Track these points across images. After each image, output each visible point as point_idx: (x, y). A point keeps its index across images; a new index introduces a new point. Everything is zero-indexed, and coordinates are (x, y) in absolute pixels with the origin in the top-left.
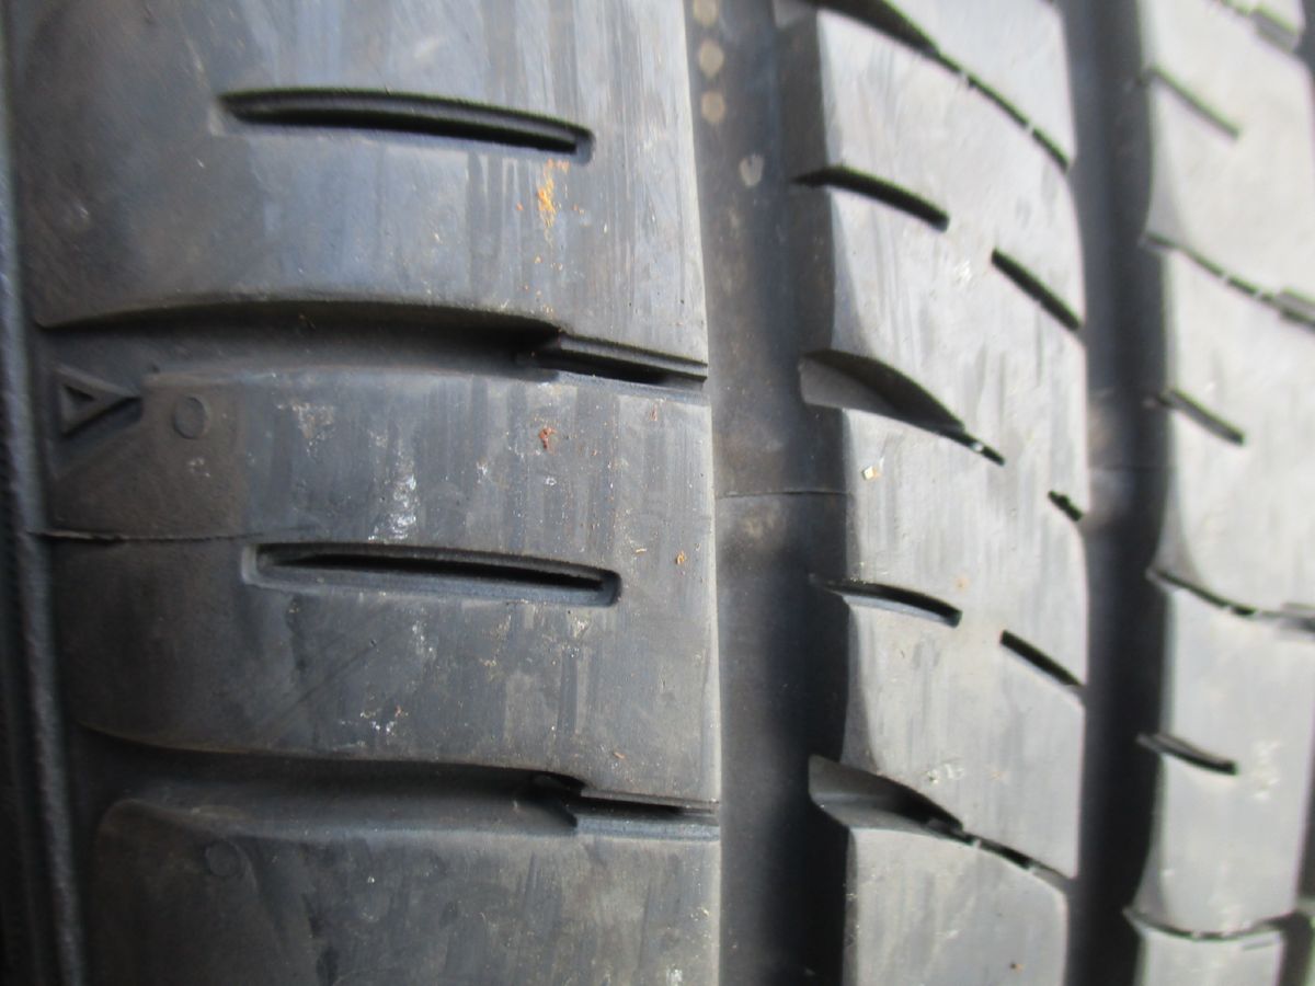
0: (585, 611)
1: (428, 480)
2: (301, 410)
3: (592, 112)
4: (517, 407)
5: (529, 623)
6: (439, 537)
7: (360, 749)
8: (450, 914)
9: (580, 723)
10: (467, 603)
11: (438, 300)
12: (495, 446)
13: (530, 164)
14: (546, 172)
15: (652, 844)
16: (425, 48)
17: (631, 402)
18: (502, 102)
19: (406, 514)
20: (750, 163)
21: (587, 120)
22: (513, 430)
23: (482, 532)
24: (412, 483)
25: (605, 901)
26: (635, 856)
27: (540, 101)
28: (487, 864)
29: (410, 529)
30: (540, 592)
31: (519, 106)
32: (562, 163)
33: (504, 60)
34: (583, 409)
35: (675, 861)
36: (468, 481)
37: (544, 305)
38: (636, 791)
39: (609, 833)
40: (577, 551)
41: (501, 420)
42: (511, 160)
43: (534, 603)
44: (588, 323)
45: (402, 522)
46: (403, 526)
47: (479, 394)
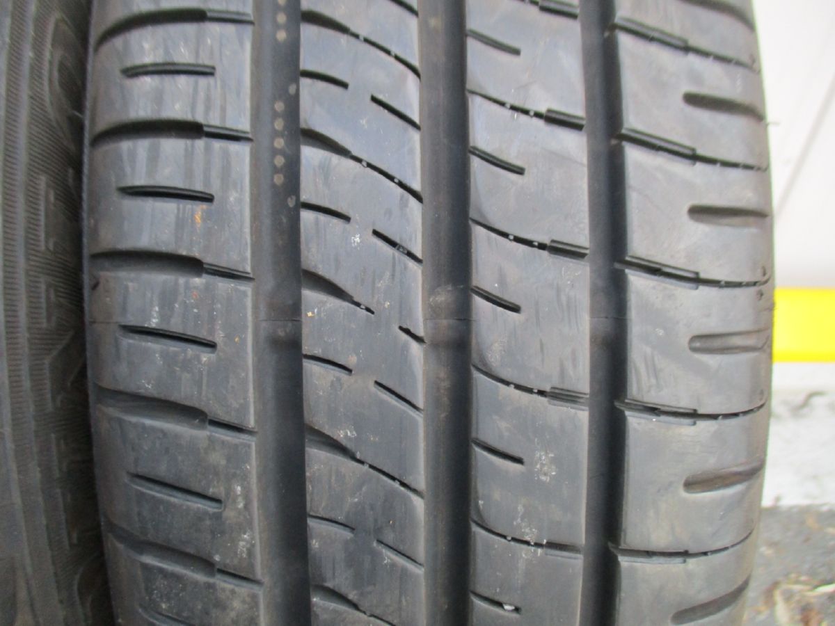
0: (206, 355)
1: (162, 307)
2: (130, 284)
3: (214, 190)
4: (187, 287)
5: (189, 356)
6: (164, 327)
7: (142, 391)
8: (167, 450)
9: (204, 393)
10: (172, 349)
11: (167, 251)
12: (180, 298)
13: (194, 207)
14: (199, 208)
15: (228, 438)
16: (167, 171)
17: (223, 285)
18: (187, 187)
19: (155, 318)
20: (292, 199)
21: (212, 191)
22: (185, 293)
23: (176, 326)
24: (157, 309)
25: (213, 456)
26: (223, 442)
27: (198, 186)
28: (177, 436)
29: (156, 324)
30: (195, 347)
31: (192, 188)
32: (204, 206)
33: (189, 174)
34: (207, 287)
35: (236, 446)
36: (172, 309)
37: (196, 253)
38: (222, 418)
39: (216, 433)
40: (203, 334)
41: (182, 290)
42: (188, 205)
43: (191, 350)
44: (208, 259)
45: (154, 320)
46: (154, 323)
47: (176, 281)
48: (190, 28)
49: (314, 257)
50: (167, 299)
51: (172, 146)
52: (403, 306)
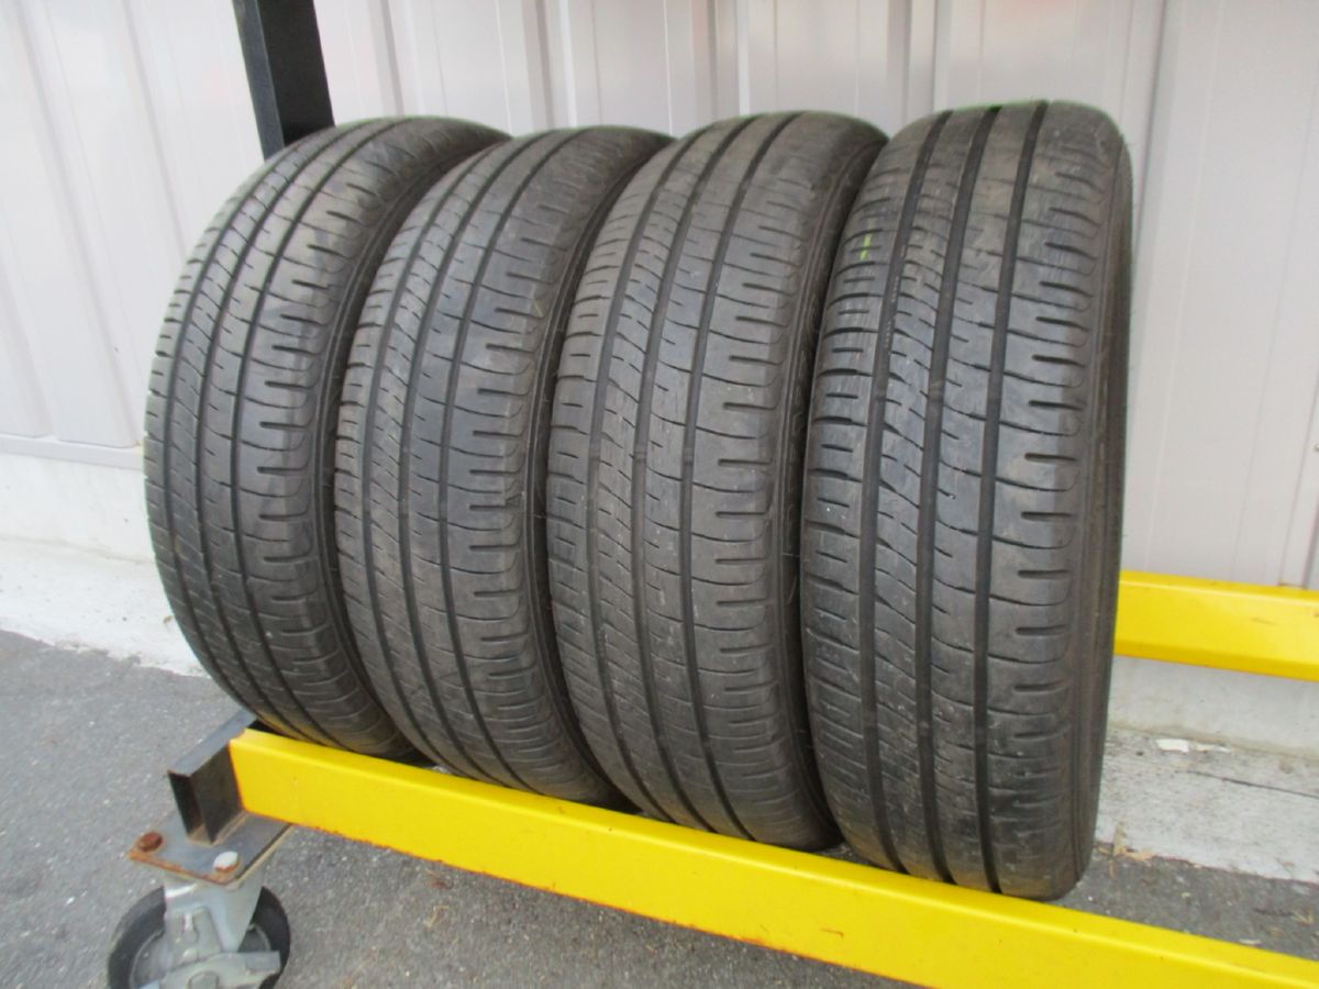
45: (838, 391)
47: (848, 378)
48: (863, 299)
49: (894, 368)
50: (843, 384)
51: (852, 335)
52: (922, 386)
